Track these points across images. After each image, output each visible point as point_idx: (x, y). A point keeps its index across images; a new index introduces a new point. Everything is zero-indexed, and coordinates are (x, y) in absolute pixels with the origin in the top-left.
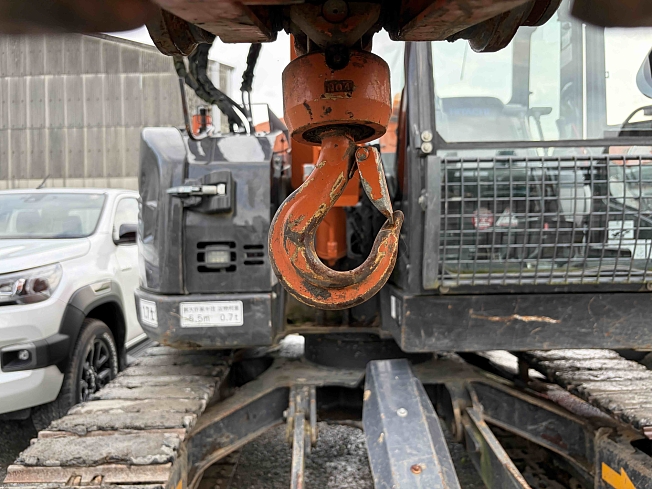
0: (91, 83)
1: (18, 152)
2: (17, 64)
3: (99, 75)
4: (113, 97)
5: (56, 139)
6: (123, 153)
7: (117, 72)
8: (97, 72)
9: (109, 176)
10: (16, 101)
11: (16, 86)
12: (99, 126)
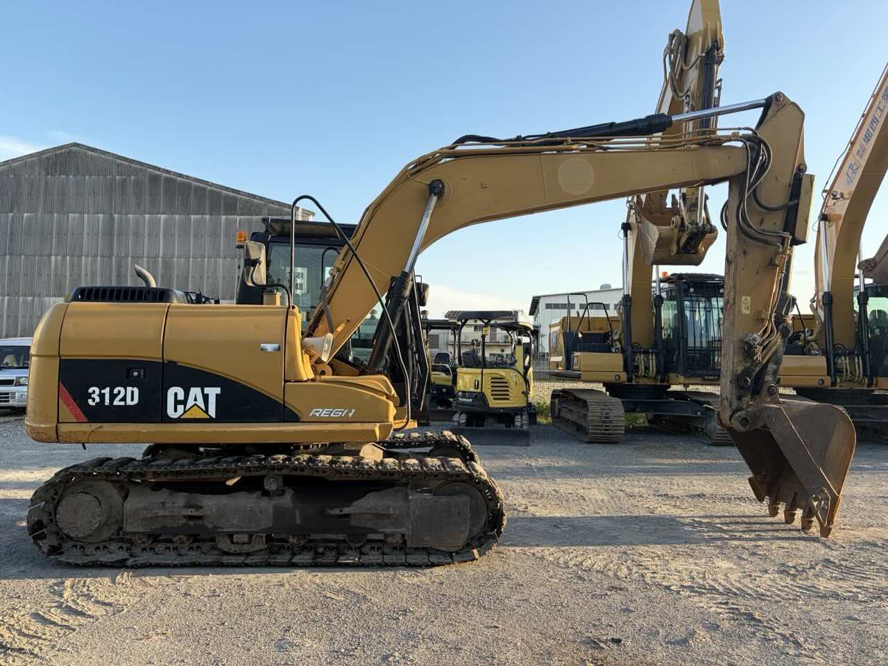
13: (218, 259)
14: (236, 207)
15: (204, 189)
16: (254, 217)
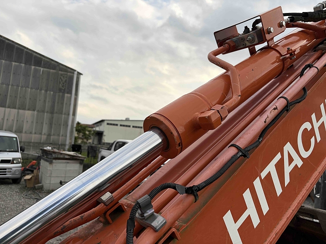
0: (16, 67)
3: (21, 64)
8: (20, 63)
12: (18, 86)
13: (27, 89)
14: (41, 64)
15: (22, 50)
16: (51, 70)
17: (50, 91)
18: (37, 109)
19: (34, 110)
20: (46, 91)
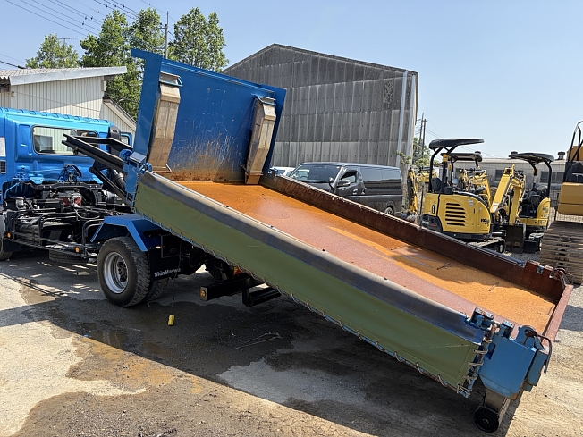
0: (339, 87)
1: (302, 127)
2: (305, 79)
3: (343, 83)
4: (349, 96)
5: (320, 120)
6: (351, 127)
7: (352, 81)
8: (342, 81)
9: (343, 141)
10: (303, 100)
11: (304, 91)
12: (340, 112)
13: (350, 113)
14: (363, 74)
15: (343, 64)
16: (374, 81)
17: (374, 110)
18: (360, 139)
19: (357, 141)
20: (369, 112)
